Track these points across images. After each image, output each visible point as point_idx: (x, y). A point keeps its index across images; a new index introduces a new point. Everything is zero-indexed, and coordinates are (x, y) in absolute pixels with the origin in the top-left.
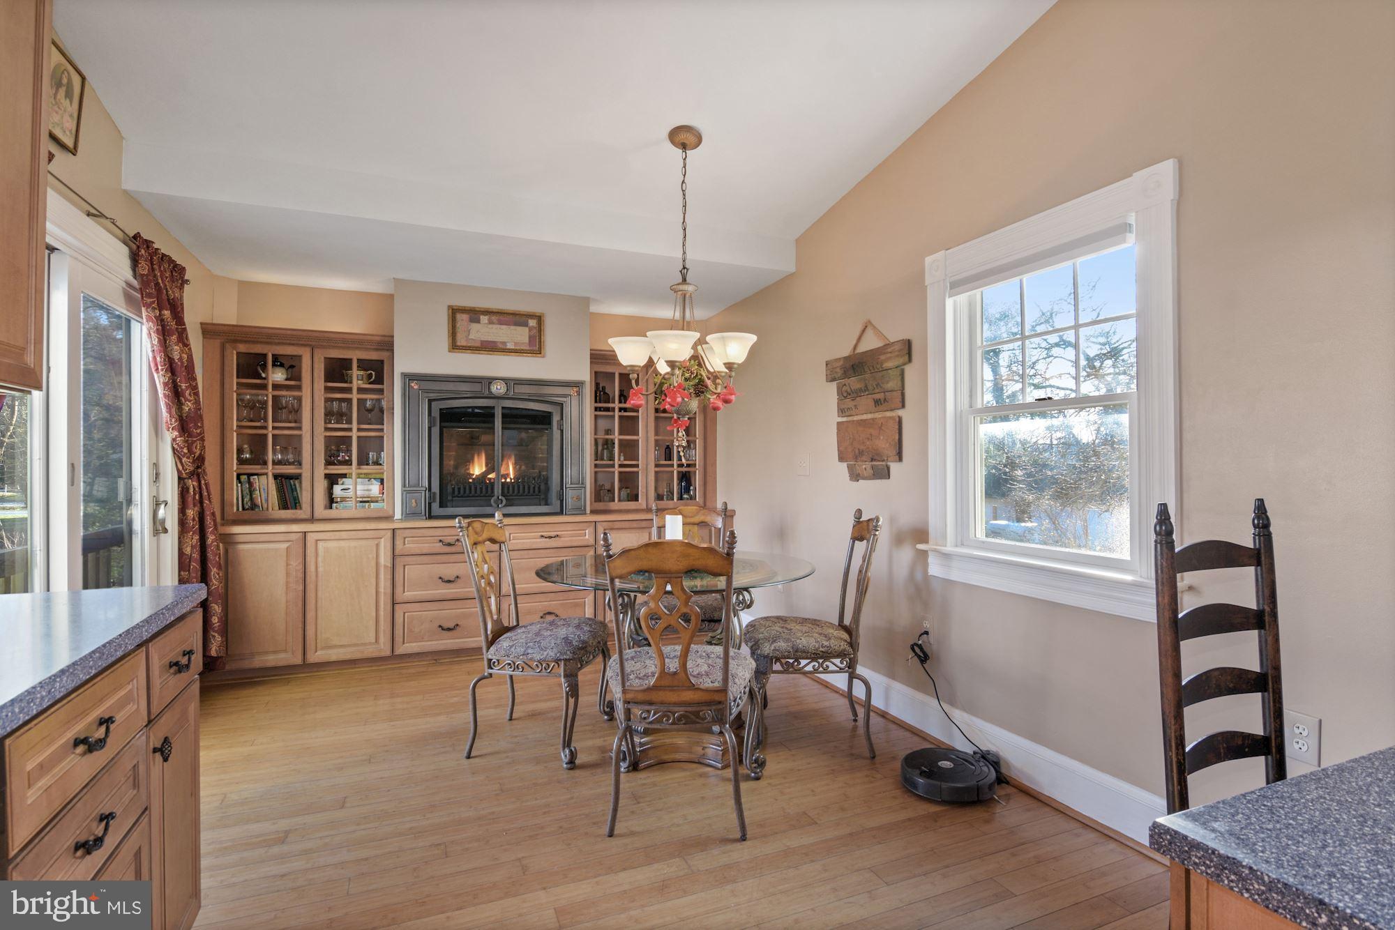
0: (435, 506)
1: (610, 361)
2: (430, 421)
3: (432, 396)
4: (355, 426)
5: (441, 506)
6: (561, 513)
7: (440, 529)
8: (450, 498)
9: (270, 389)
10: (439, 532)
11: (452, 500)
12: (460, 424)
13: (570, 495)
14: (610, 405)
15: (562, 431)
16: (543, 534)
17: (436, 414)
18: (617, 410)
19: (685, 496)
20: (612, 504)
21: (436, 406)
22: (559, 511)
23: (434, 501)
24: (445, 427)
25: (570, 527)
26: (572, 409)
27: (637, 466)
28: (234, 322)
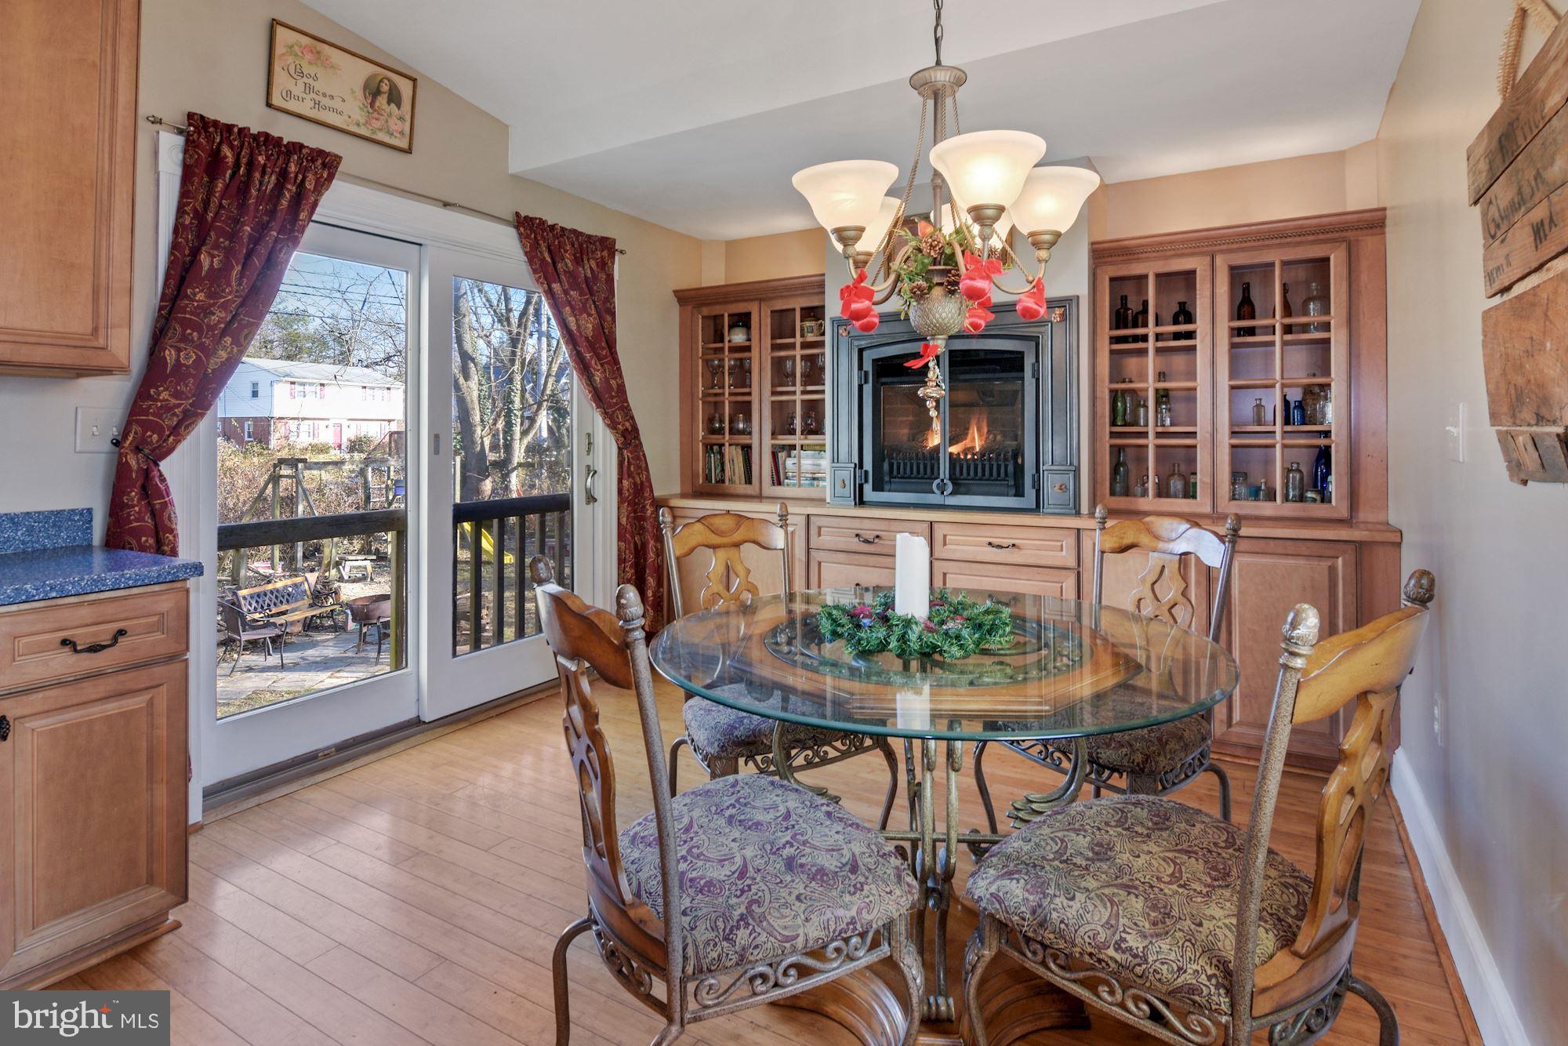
0: (868, 488)
1: (1140, 256)
2: (860, 378)
3: (863, 343)
4: (799, 388)
5: (875, 489)
6: (1037, 509)
7: (858, 520)
8: (887, 478)
9: (727, 353)
10: (856, 524)
11: (890, 482)
12: (906, 379)
13: (1051, 484)
14: (1140, 331)
15: (1038, 380)
16: (991, 540)
17: (868, 366)
18: (1151, 339)
19: (1310, 495)
20: (1141, 500)
21: (869, 357)
22: (1034, 506)
23: (866, 481)
24: (883, 384)
25: (1033, 533)
26: (1053, 343)
27: (1193, 434)
28: (722, 283)
